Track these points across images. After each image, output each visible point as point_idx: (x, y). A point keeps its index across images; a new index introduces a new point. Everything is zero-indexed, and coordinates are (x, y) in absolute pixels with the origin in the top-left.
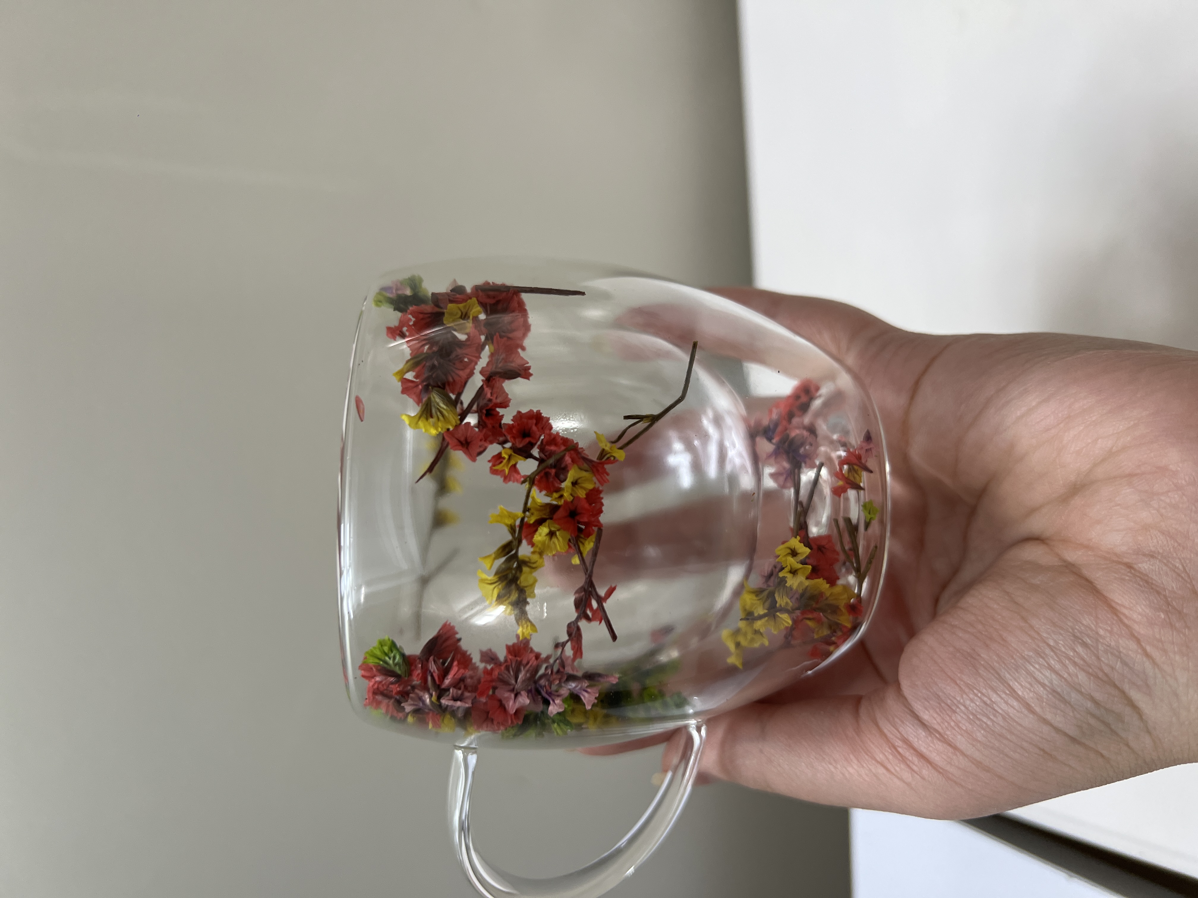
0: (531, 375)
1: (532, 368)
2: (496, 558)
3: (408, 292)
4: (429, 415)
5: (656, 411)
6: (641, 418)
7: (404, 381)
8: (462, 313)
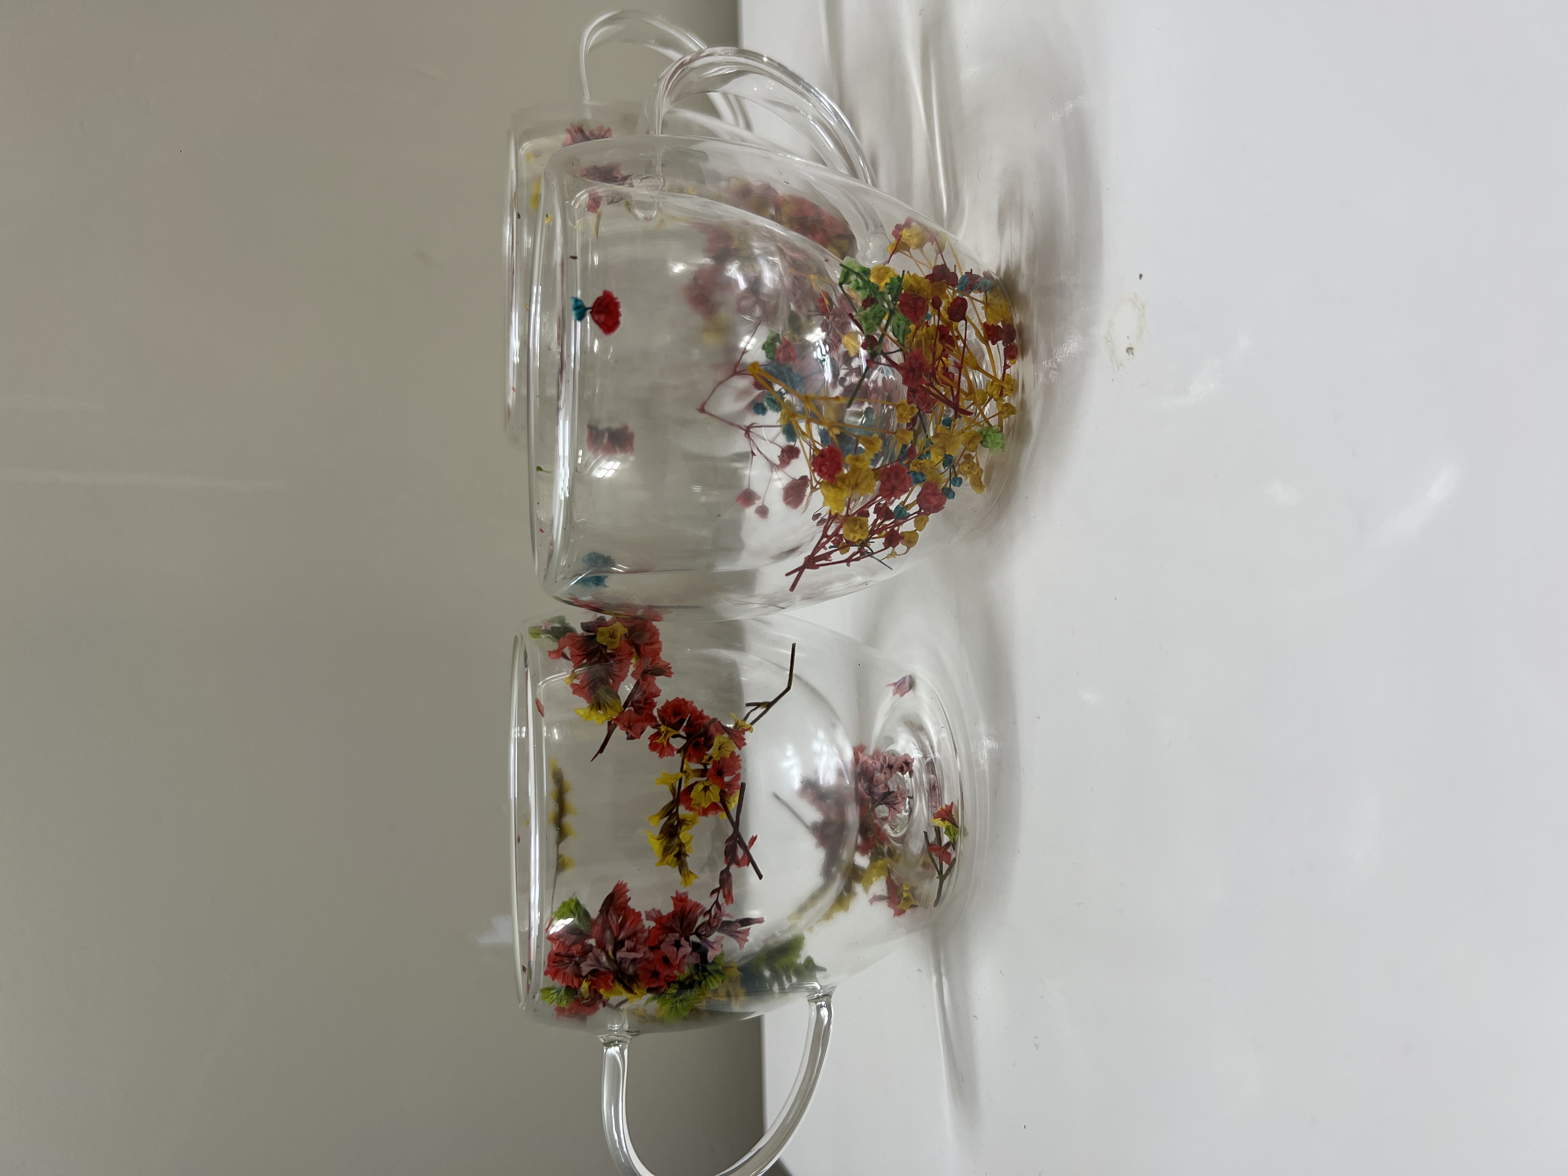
0: (672, 673)
1: (672, 668)
2: (662, 818)
3: (557, 625)
4: (598, 708)
5: (770, 700)
6: (758, 705)
7: (573, 685)
8: (610, 633)
